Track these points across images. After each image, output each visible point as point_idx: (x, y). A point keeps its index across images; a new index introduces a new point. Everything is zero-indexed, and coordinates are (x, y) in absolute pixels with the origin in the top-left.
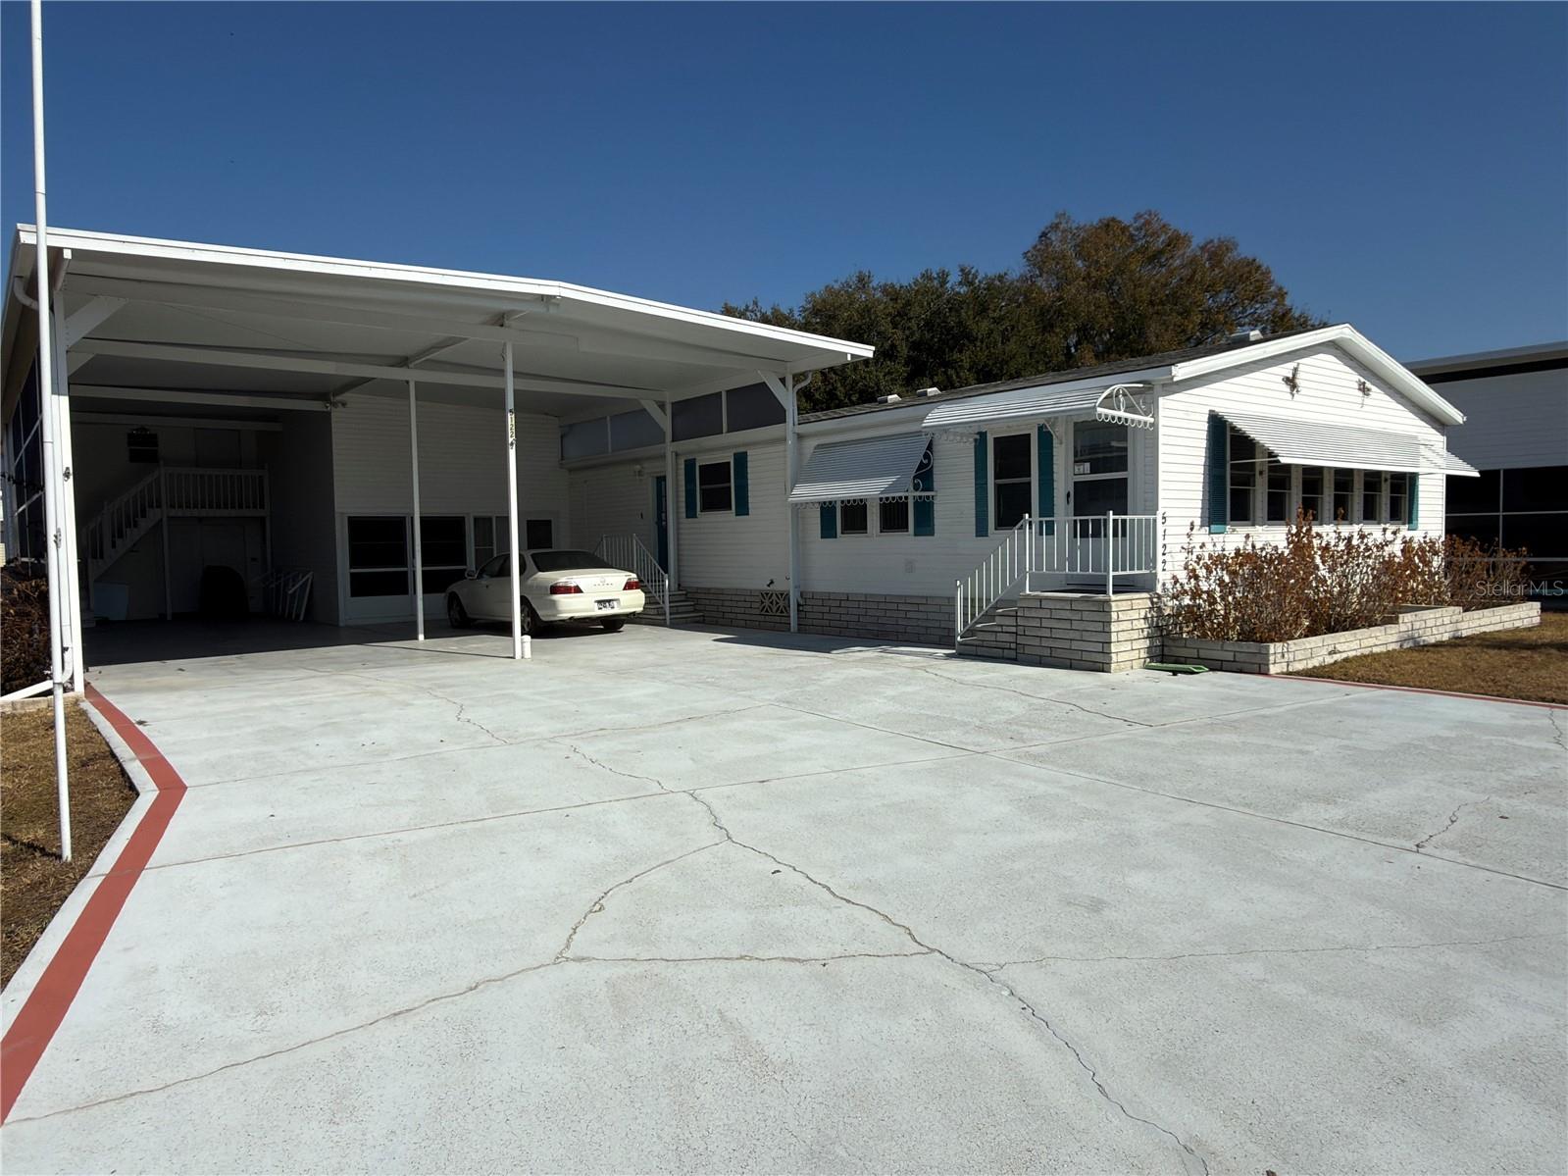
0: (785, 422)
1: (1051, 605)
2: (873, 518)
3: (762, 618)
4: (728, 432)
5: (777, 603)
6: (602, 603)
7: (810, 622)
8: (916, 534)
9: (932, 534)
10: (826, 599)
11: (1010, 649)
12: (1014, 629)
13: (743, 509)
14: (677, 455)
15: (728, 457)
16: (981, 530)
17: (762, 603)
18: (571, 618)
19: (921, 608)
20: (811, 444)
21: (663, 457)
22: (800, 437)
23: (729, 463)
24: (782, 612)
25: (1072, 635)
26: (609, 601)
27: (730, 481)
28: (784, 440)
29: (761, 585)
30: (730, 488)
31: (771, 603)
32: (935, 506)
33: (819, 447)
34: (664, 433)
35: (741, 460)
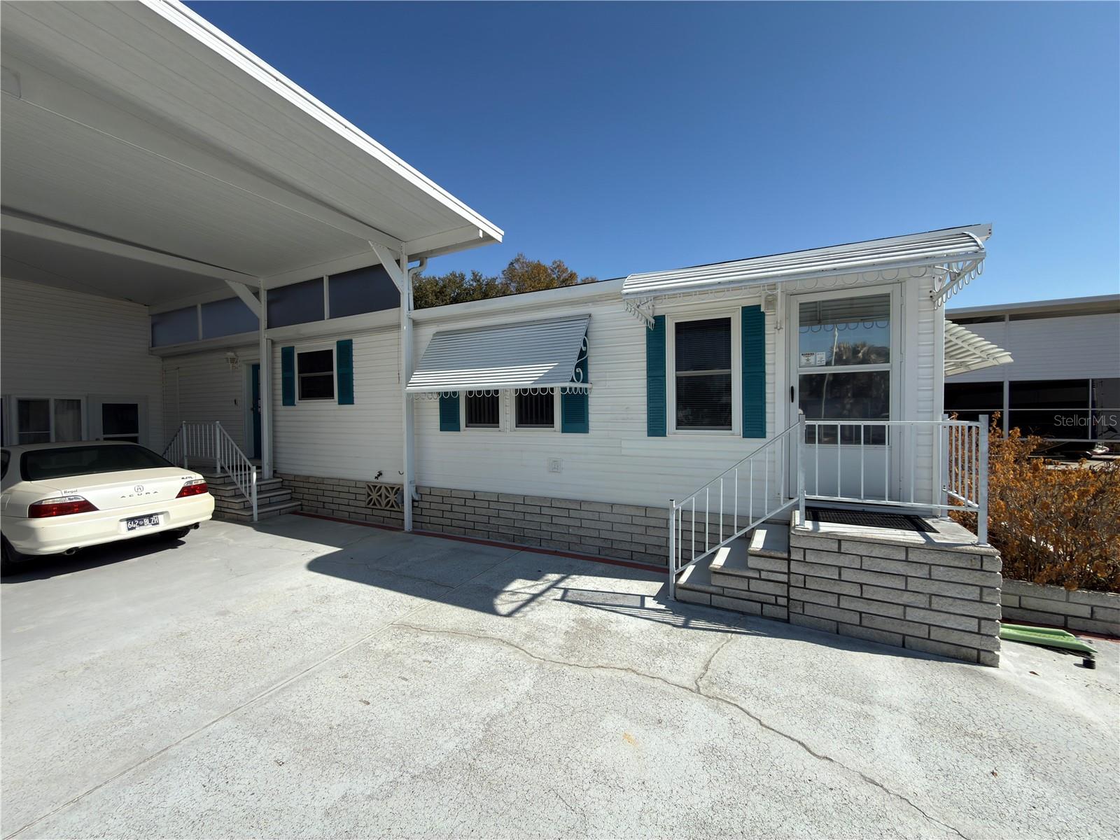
0: (399, 306)
1: (862, 550)
2: (507, 411)
3: (369, 511)
4: (331, 317)
5: (387, 497)
6: (134, 521)
7: (427, 520)
8: (564, 430)
9: (585, 430)
10: (447, 496)
11: (776, 604)
12: (784, 578)
13: (347, 397)
14: (273, 343)
15: (331, 345)
16: (656, 427)
17: (369, 495)
18: (70, 551)
19: (572, 513)
20: (428, 332)
21: (256, 345)
22: (416, 324)
23: (331, 352)
24: (392, 506)
25: (906, 598)
26: (150, 516)
27: (332, 370)
28: (398, 326)
29: (370, 476)
30: (332, 376)
31: (380, 496)
32: (589, 399)
33: (438, 333)
34: (257, 320)
35: (346, 348)
